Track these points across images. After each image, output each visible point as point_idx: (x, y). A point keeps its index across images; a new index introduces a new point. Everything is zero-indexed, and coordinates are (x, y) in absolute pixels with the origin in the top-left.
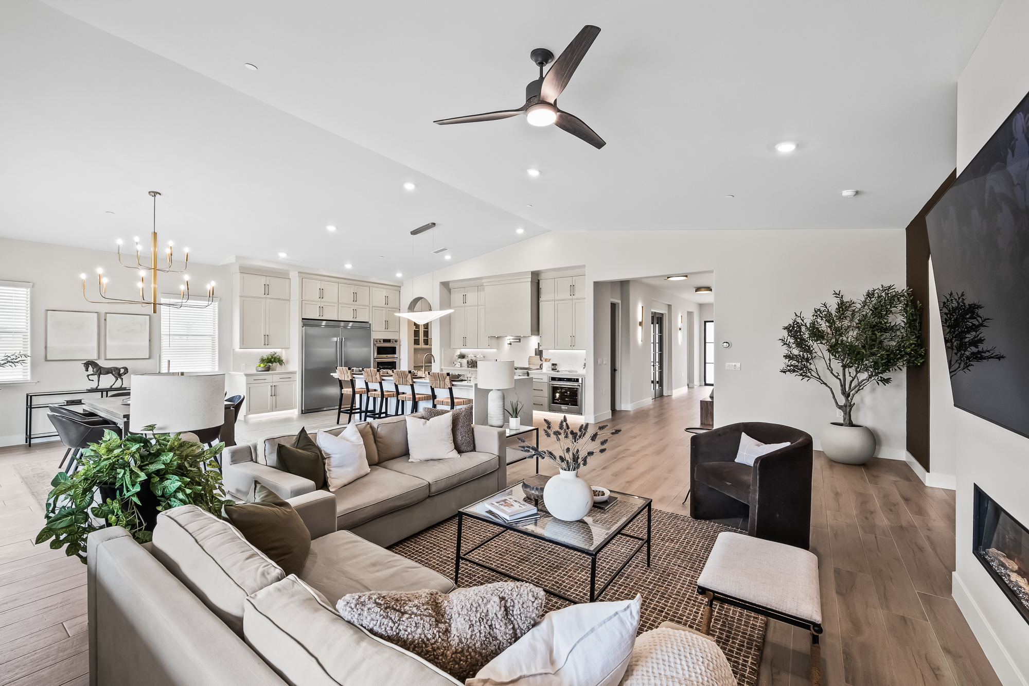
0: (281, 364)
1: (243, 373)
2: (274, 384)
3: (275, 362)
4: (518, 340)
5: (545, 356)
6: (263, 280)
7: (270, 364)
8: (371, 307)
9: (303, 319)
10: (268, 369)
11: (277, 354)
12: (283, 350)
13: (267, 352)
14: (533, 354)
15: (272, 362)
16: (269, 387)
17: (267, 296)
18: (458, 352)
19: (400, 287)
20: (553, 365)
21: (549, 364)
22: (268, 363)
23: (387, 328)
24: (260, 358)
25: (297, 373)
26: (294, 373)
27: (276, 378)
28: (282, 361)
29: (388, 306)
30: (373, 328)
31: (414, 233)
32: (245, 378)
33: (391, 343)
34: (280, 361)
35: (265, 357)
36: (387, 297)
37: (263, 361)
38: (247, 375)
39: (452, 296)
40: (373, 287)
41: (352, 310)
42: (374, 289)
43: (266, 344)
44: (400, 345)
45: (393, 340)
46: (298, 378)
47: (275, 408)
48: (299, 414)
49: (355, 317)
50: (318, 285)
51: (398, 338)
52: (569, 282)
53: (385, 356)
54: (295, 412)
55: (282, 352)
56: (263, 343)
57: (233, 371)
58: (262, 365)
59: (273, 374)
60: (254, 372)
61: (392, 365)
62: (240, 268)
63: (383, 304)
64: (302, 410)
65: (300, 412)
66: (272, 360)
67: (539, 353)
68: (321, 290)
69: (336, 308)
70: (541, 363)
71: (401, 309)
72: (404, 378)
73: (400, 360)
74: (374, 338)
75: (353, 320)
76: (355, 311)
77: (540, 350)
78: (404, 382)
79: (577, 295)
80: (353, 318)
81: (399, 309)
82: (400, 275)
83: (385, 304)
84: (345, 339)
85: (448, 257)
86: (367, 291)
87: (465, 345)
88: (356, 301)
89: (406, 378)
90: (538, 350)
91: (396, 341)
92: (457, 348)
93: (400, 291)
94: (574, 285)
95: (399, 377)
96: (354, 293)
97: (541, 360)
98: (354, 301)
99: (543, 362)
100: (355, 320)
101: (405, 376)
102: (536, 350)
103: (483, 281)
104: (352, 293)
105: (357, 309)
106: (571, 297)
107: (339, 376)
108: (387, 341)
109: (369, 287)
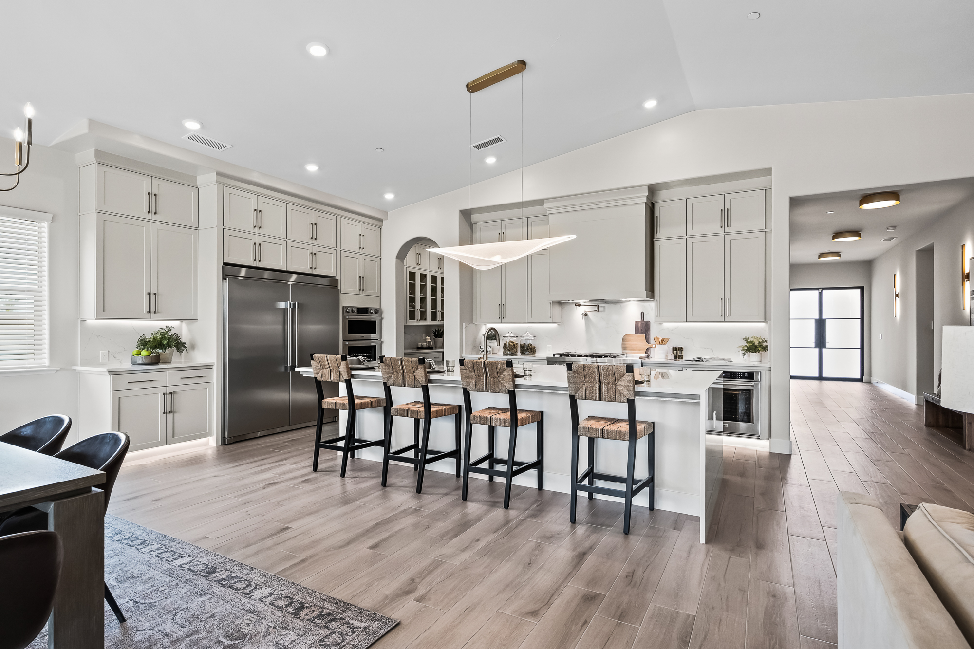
0: (180, 351)
1: (105, 370)
2: (170, 390)
3: (170, 346)
5: (654, 332)
6: (145, 185)
7: (160, 351)
8: (338, 252)
9: (225, 264)
10: (156, 360)
11: (173, 332)
12: (184, 325)
13: (152, 326)
14: (631, 331)
15: (163, 347)
16: (160, 396)
17: (154, 217)
18: (484, 330)
19: (381, 220)
20: (675, 349)
21: (668, 347)
22: (155, 347)
23: (362, 289)
24: (137, 338)
25: (215, 368)
26: (208, 367)
27: (174, 378)
28: (183, 344)
29: (365, 251)
30: (342, 287)
31: (472, 88)
32: (108, 379)
33: (369, 314)
34: (179, 345)
35: (149, 336)
36: (362, 236)
37: (144, 343)
38: (113, 373)
39: (475, 235)
40: (342, 216)
41: (309, 253)
42: (343, 220)
43: (153, 312)
44: (382, 319)
45: (371, 309)
46: (216, 376)
47: (173, 436)
48: (218, 447)
49: (314, 267)
50: (253, 202)
51: (377, 307)
52: (718, 204)
53: (360, 336)
54: (210, 443)
55: (180, 328)
56: (145, 310)
57: (82, 365)
58: (144, 353)
59: (167, 370)
60: (127, 365)
61: (370, 352)
62: (98, 153)
63: (356, 248)
64: (224, 439)
65: (220, 443)
66: (165, 342)
67: (644, 328)
68: (258, 212)
69: (283, 247)
70: (648, 346)
71: (382, 258)
72: (493, 377)
73: (382, 343)
74: (343, 307)
75: (310, 272)
76: (314, 257)
77: (644, 325)
78: (490, 386)
79: (735, 226)
80: (311, 268)
81: (380, 259)
82: (389, 196)
83: (360, 248)
84: (299, 304)
85: (491, 160)
86: (334, 222)
87: (501, 318)
88: (315, 239)
89: (497, 376)
90: (642, 324)
91: (377, 311)
92: (485, 323)
93: (382, 228)
94: (728, 209)
95: (477, 375)
96: (313, 224)
97: (648, 341)
98: (312, 238)
99: (652, 345)
100: (314, 272)
101: (496, 373)
102: (636, 323)
103: (547, 205)
104: (309, 223)
105: (317, 253)
106: (721, 230)
107: (318, 373)
108: (363, 311)
109: (336, 215)
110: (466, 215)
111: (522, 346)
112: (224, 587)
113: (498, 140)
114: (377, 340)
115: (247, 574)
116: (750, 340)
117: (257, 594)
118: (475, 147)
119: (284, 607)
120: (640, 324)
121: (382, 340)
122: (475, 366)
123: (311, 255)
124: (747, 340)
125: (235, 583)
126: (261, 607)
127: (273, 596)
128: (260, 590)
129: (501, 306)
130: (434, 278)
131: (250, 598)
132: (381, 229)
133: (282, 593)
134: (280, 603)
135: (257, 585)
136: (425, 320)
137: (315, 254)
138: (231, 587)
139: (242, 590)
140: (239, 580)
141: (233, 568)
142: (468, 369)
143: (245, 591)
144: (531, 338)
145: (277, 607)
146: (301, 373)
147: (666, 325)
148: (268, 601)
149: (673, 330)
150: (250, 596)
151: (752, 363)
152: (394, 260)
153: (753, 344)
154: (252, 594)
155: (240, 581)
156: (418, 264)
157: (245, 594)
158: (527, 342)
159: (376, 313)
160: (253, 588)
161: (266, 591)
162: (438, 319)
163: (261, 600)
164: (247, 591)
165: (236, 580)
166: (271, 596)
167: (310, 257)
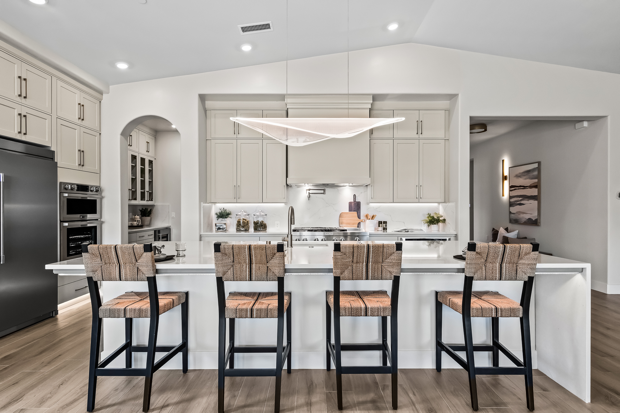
4: (322, 192)
5: (364, 211)
8: (54, 119)
14: (346, 210)
19: (101, 93)
20: (380, 223)
21: (376, 221)
23: (82, 165)
29: (84, 123)
30: (58, 159)
33: (90, 193)
36: (81, 106)
39: (208, 121)
40: (59, 78)
41: (16, 114)
42: (60, 83)
44: (102, 198)
45: (91, 186)
49: (23, 131)
51: (98, 185)
52: (416, 117)
53: (79, 216)
63: (74, 116)
67: (355, 207)
70: (359, 221)
71: (102, 133)
72: (376, 262)
73: (102, 223)
74: (61, 183)
75: (18, 137)
76: (23, 119)
77: (356, 204)
78: (372, 272)
79: (426, 134)
80: (20, 132)
81: (100, 134)
82: (122, 66)
83: (79, 118)
84: (5, 177)
85: (246, 48)
86: (48, 82)
87: (237, 199)
88: (25, 97)
89: (381, 261)
90: (355, 204)
91: (98, 190)
92: (215, 203)
93: (102, 101)
94: (421, 121)
95: (355, 261)
96: (23, 78)
97: (359, 217)
98: (20, 96)
99: (363, 220)
100: (24, 138)
101: (381, 258)
102: (350, 203)
103: (288, 100)
104: (16, 76)
105: (27, 115)
106: (417, 136)
107: (94, 271)
108: (83, 188)
109: (52, 75)
110: (203, 98)
111: (256, 224)
113: (267, 26)
114: (97, 220)
116: (432, 215)
118: (242, 28)
120: (353, 204)
121: (102, 220)
122: (355, 251)
123: (19, 117)
124: (429, 215)
129: (237, 188)
130: (143, 160)
132: (100, 102)
136: (135, 199)
137: (25, 116)
142: (345, 254)
144: (263, 215)
146: (54, 272)
147: (371, 205)
149: (377, 208)
151: (432, 231)
152: (119, 137)
153: (433, 217)
156: (129, 145)
158: (260, 219)
159: (97, 191)
162: (146, 199)
167: (17, 118)
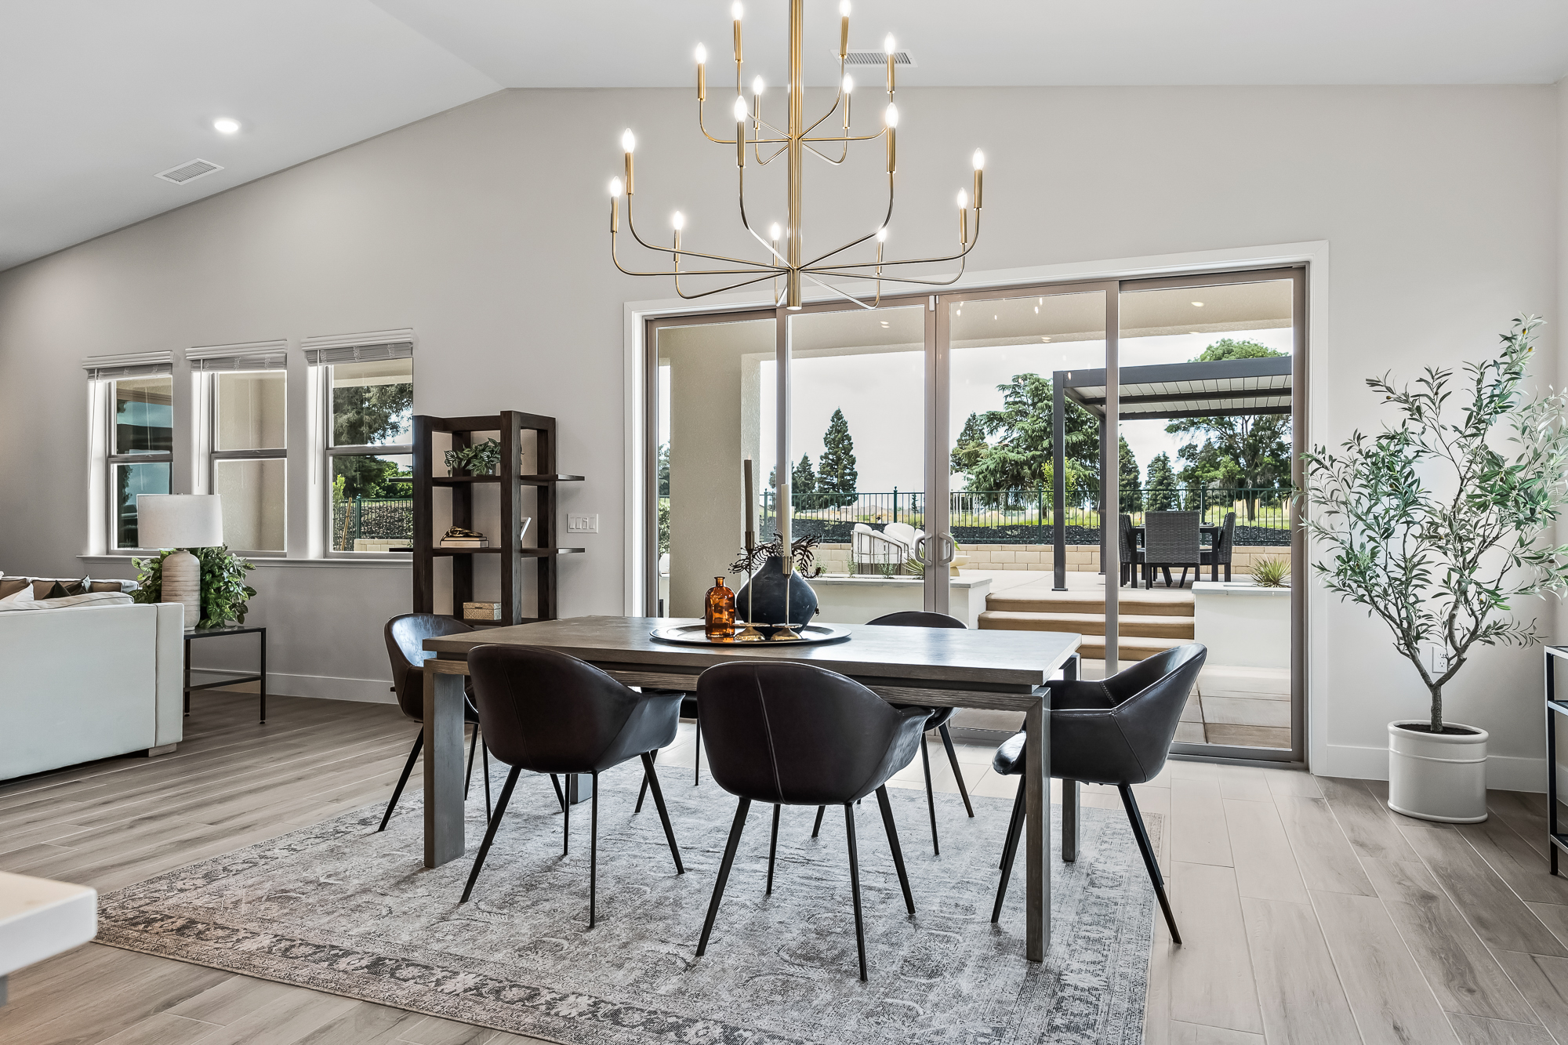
112: (333, 947)
115: (296, 968)
117: (265, 941)
119: (213, 928)
125: (315, 953)
126: (253, 926)
127: (234, 940)
128: (260, 946)
131: (276, 936)
133: (217, 945)
134: (220, 933)
135: (270, 952)
138: (318, 947)
139: (295, 943)
140: (309, 958)
141: (331, 976)
143: (288, 943)
145: (223, 928)
148: (241, 934)
150: (278, 938)
154: (274, 940)
155: (306, 957)
157: (287, 940)
160: (275, 948)
161: (249, 945)
163: (254, 934)
164: (284, 944)
165: (317, 956)
166: (238, 941)
